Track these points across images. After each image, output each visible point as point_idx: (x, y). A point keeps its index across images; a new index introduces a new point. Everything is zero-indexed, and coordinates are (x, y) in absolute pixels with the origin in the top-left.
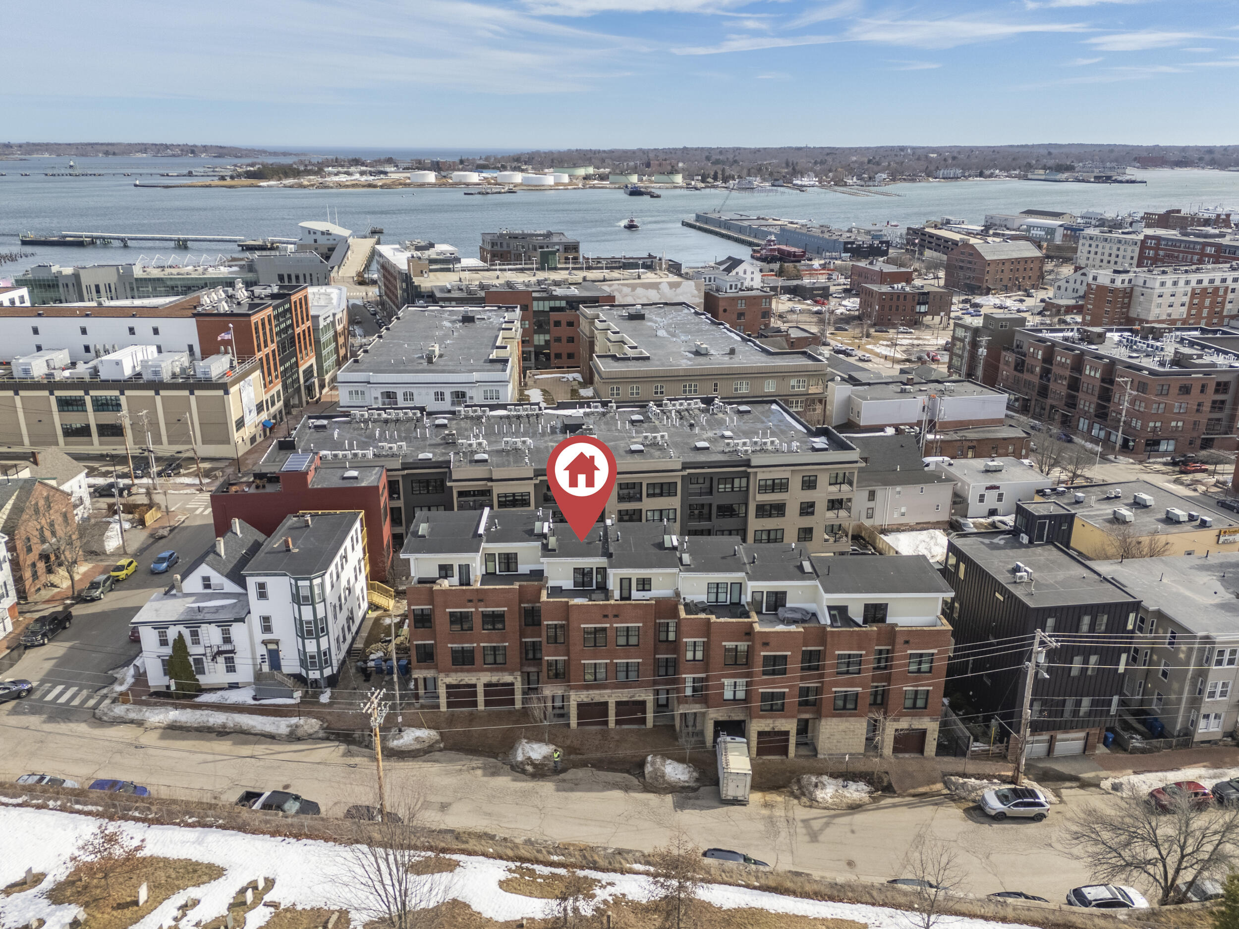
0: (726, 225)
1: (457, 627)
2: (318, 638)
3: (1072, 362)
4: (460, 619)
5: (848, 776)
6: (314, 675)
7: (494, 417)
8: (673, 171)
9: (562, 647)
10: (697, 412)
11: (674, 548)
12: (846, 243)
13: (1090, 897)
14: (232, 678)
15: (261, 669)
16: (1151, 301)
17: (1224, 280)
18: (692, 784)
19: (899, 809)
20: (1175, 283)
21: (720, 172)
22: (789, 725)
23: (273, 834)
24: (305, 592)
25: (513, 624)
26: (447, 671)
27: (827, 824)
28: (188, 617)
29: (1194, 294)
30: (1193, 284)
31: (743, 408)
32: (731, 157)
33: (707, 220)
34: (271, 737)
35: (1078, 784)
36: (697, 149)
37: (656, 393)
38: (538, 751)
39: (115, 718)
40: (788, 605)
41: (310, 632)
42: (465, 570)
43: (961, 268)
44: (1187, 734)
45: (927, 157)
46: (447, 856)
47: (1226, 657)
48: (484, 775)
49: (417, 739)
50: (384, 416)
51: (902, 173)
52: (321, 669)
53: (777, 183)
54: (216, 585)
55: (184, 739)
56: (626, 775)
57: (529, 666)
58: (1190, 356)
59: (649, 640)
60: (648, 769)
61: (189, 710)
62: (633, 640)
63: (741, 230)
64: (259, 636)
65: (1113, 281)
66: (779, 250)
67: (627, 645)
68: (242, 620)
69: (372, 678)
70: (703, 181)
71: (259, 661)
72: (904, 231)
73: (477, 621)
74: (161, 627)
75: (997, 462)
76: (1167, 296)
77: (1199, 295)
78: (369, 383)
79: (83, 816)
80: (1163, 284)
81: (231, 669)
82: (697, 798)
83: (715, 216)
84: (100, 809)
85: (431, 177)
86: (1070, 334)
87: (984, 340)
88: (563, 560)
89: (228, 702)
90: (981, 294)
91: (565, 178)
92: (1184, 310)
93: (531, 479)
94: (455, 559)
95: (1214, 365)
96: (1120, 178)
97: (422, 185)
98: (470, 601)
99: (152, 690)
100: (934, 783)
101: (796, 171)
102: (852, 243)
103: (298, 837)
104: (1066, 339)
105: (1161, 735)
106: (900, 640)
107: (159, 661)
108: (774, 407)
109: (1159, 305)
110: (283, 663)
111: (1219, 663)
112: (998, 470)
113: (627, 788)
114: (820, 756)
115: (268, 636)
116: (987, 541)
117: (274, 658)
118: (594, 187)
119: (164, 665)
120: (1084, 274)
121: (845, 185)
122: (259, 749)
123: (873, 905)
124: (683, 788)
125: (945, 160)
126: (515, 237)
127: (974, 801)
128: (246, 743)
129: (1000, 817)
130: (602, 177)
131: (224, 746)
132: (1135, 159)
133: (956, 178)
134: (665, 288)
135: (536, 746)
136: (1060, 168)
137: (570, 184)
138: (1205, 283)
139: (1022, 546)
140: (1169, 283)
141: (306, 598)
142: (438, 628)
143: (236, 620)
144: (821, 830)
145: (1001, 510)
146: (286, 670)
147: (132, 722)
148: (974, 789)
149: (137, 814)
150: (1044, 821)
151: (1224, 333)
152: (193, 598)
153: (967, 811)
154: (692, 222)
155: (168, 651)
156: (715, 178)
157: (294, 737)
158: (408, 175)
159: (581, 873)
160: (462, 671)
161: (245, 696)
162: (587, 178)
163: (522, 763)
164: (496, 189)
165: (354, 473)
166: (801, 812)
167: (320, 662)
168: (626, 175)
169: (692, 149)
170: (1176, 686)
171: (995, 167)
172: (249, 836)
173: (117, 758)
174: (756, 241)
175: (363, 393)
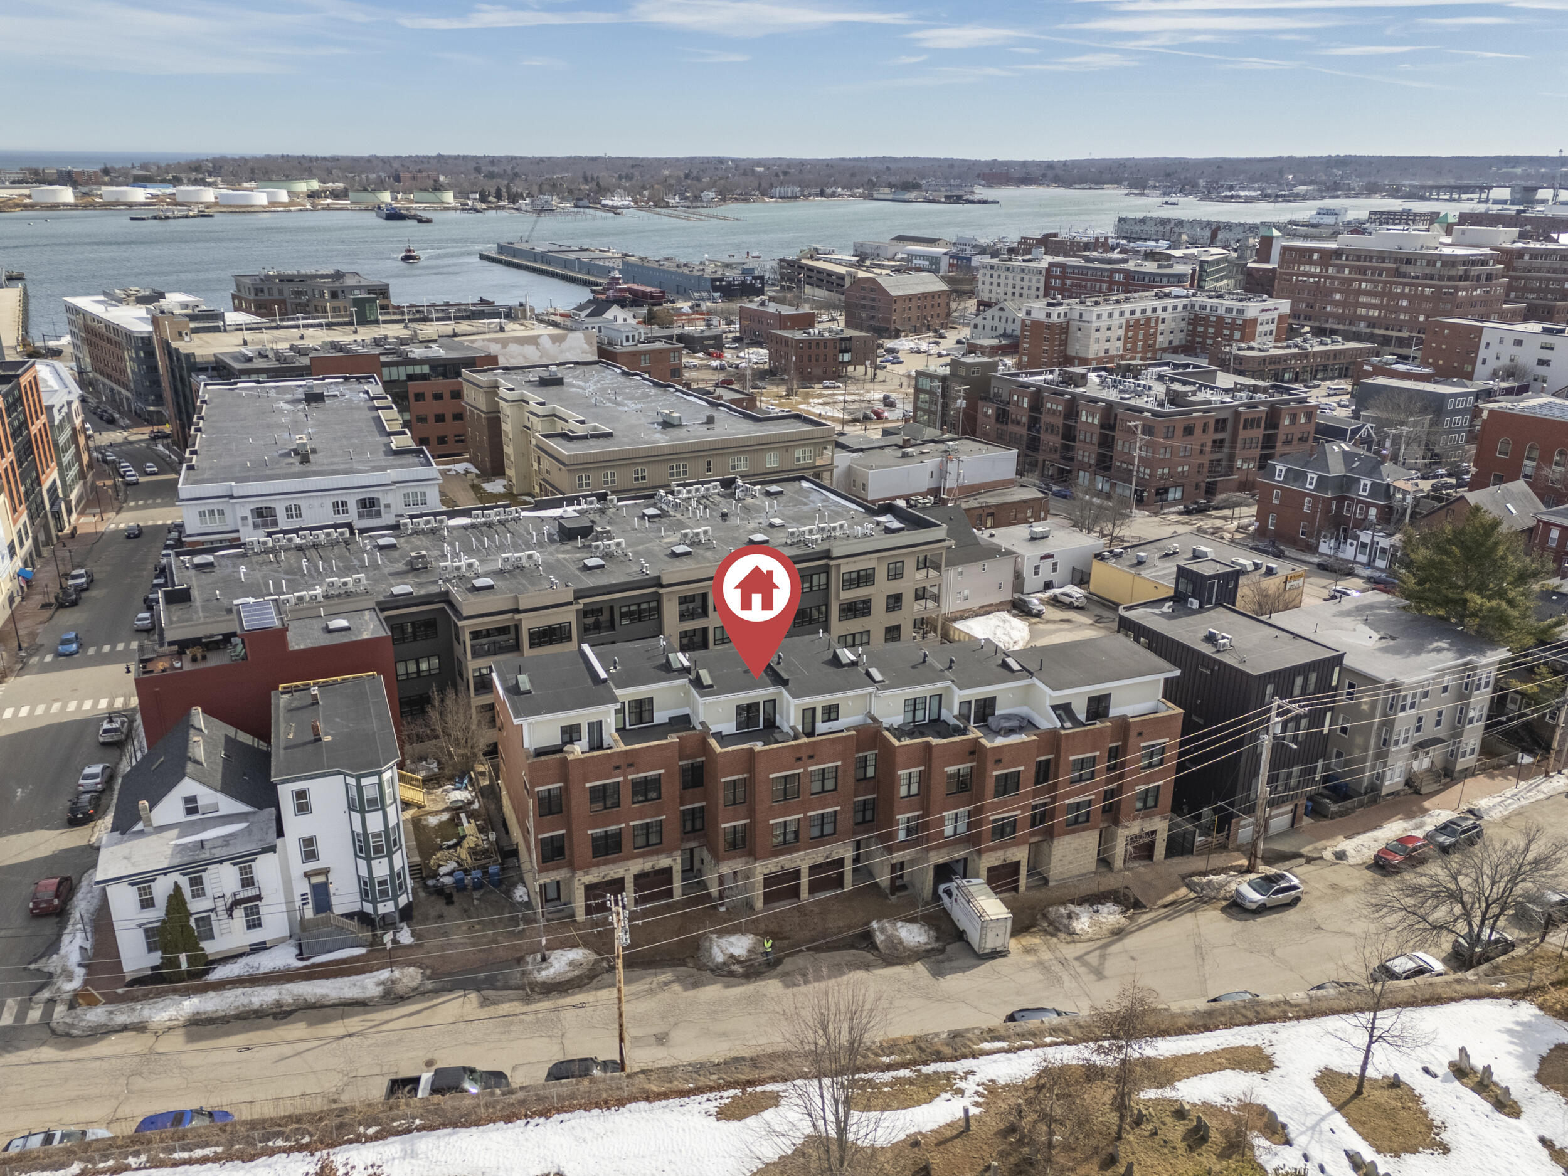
0: (544, 257)
1: (599, 806)
2: (390, 856)
3: (1065, 408)
4: (600, 795)
5: (1095, 899)
6: (386, 908)
7: (455, 528)
8: (438, 188)
9: (742, 809)
10: (718, 498)
11: (854, 664)
12: (714, 280)
13: (1397, 969)
14: (256, 936)
15: (302, 918)
16: (1088, 337)
17: (1154, 310)
18: (934, 945)
19: (1161, 924)
20: (1110, 315)
21: (504, 190)
22: (1020, 854)
23: (508, 1119)
24: (370, 793)
25: (671, 789)
26: (586, 867)
27: (1103, 957)
28: (186, 859)
29: (1128, 326)
30: (1127, 315)
31: (774, 488)
32: (509, 168)
33: (515, 252)
34: (361, 1005)
35: (1303, 860)
36: (457, 157)
37: (637, 479)
38: (739, 945)
39: (91, 1028)
40: (997, 713)
41: (378, 850)
42: (596, 728)
43: (863, 306)
44: (1374, 788)
45: (753, 171)
46: (759, 1089)
47: (1409, 701)
48: (686, 989)
49: (571, 963)
50: (298, 540)
51: (732, 192)
52: (395, 898)
53: (581, 203)
54: (207, 806)
55: (227, 1034)
56: (853, 951)
57: (689, 840)
58: (1185, 394)
59: (848, 782)
60: (879, 938)
61: (211, 994)
62: (829, 784)
63: (566, 264)
64: (298, 867)
65: (1048, 315)
66: (629, 290)
67: (823, 791)
68: (272, 849)
69: (455, 898)
70: (483, 199)
71: (298, 903)
72: (775, 264)
73: (626, 793)
74: (142, 882)
75: (1039, 528)
76: (1103, 329)
77: (1133, 327)
78: (231, 497)
79: (196, 1167)
80: (1099, 316)
81: (254, 923)
82: (950, 960)
83: (524, 246)
84: (220, 1149)
85: (66, 195)
86: (1050, 377)
87: (960, 388)
88: (722, 698)
89: (262, 971)
90: (890, 338)
91: (283, 196)
92: (1120, 344)
93: (570, 603)
94: (583, 716)
95: (1209, 402)
96: (971, 198)
97: (55, 207)
98: (617, 768)
99: (128, 979)
100: (1177, 888)
101: (604, 190)
102: (721, 280)
103: (546, 1114)
104: (1046, 381)
105: (1347, 797)
106: (1133, 733)
107: (141, 931)
108: (805, 484)
109: (1097, 341)
110: (334, 900)
111: (1403, 709)
112: (1044, 537)
113: (867, 967)
114: (1051, 884)
115: (312, 866)
116: (1157, 611)
117: (321, 896)
118: (328, 208)
119: (147, 937)
120: (1002, 309)
121: (668, 206)
122: (354, 1023)
123: (1250, 1024)
124: (928, 951)
125: (777, 175)
126: (290, 279)
127: (1225, 899)
128: (326, 1020)
129: (1262, 910)
130: (335, 195)
131: (297, 1030)
132: (979, 176)
133: (794, 198)
134: (546, 342)
135: (733, 939)
136: (908, 186)
137: (291, 203)
138: (1138, 314)
139: (1193, 612)
140: (1105, 316)
141: (372, 802)
142: (575, 811)
143: (265, 850)
144: (1101, 964)
145: (1056, 583)
146: (338, 909)
147: (125, 1028)
148: (1222, 886)
149: (280, 1143)
150: (1299, 905)
151: (1195, 367)
152: (176, 832)
153: (1224, 910)
154: (493, 254)
155: (157, 914)
156: (499, 197)
157: (392, 997)
158: (27, 192)
159: (925, 1069)
160: (606, 863)
161: (284, 958)
162: (312, 195)
163: (724, 964)
164: (179, 211)
165: (342, 623)
166: (1070, 951)
167: (394, 890)
168: (374, 191)
169: (450, 157)
170: (1359, 740)
171: (836, 184)
172: (474, 1129)
173: (139, 1083)
174: (592, 279)
175: (221, 512)
